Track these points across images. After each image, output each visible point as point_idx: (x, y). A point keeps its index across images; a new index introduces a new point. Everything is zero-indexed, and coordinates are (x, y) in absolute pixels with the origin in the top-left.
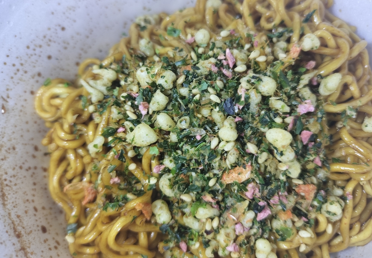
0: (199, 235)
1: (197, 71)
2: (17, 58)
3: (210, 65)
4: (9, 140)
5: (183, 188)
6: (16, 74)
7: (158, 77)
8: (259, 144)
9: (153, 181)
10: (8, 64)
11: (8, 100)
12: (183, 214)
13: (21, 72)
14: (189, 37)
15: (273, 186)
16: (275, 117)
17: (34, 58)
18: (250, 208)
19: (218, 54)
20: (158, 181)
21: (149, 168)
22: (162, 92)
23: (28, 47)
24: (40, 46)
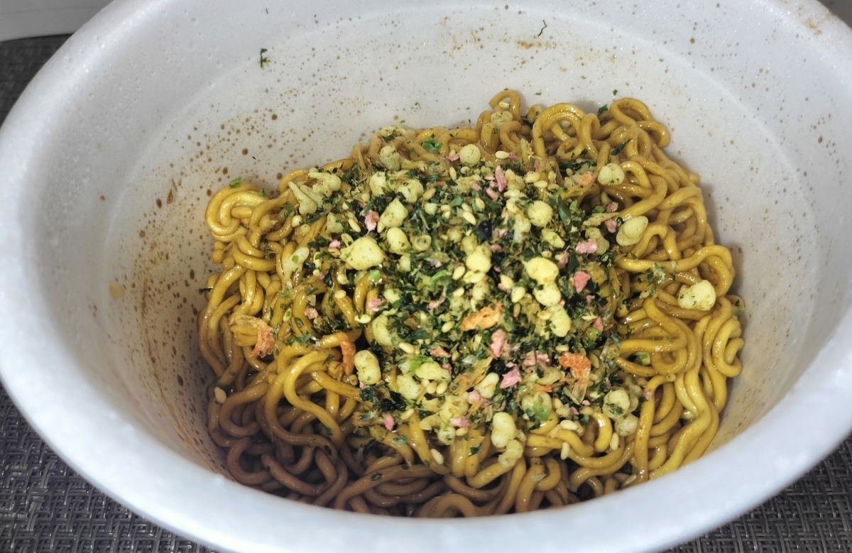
0: (415, 405)
1: (452, 187)
2: (206, 136)
3: (471, 182)
4: (152, 261)
5: (405, 333)
6: (197, 157)
7: (399, 183)
8: (517, 278)
9: (365, 319)
10: (192, 139)
11: (178, 187)
12: (399, 372)
13: (204, 158)
14: (453, 153)
15: (527, 339)
16: (543, 250)
17: (226, 145)
18: (491, 369)
19: (486, 174)
20: (372, 320)
21: (363, 303)
22: (401, 201)
23: (223, 127)
24: (238, 131)
